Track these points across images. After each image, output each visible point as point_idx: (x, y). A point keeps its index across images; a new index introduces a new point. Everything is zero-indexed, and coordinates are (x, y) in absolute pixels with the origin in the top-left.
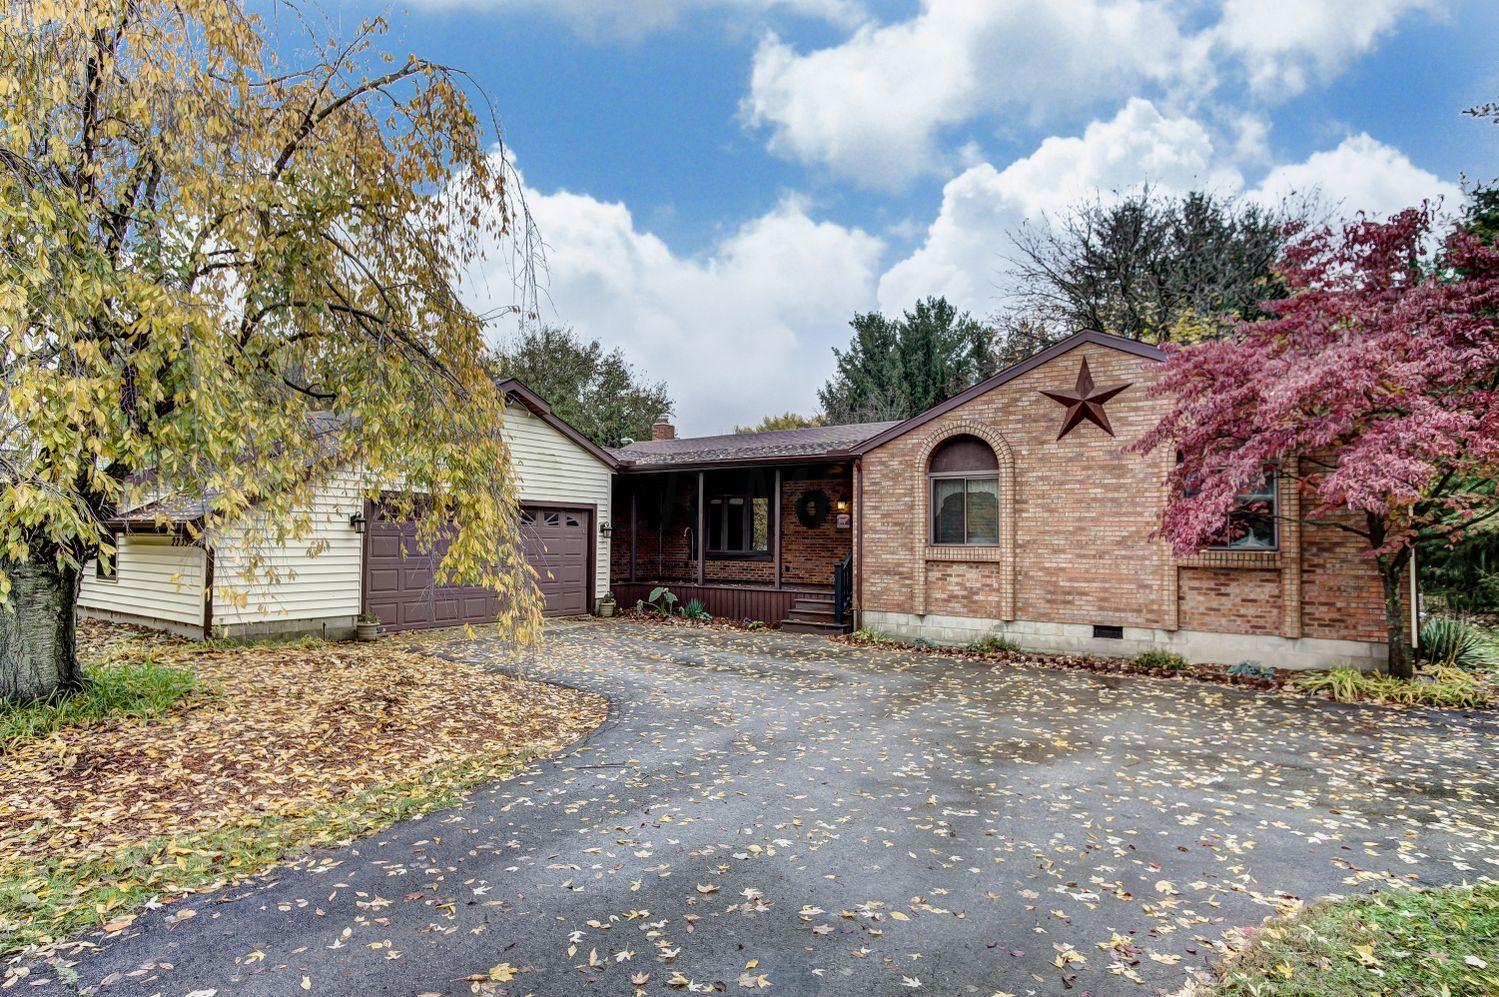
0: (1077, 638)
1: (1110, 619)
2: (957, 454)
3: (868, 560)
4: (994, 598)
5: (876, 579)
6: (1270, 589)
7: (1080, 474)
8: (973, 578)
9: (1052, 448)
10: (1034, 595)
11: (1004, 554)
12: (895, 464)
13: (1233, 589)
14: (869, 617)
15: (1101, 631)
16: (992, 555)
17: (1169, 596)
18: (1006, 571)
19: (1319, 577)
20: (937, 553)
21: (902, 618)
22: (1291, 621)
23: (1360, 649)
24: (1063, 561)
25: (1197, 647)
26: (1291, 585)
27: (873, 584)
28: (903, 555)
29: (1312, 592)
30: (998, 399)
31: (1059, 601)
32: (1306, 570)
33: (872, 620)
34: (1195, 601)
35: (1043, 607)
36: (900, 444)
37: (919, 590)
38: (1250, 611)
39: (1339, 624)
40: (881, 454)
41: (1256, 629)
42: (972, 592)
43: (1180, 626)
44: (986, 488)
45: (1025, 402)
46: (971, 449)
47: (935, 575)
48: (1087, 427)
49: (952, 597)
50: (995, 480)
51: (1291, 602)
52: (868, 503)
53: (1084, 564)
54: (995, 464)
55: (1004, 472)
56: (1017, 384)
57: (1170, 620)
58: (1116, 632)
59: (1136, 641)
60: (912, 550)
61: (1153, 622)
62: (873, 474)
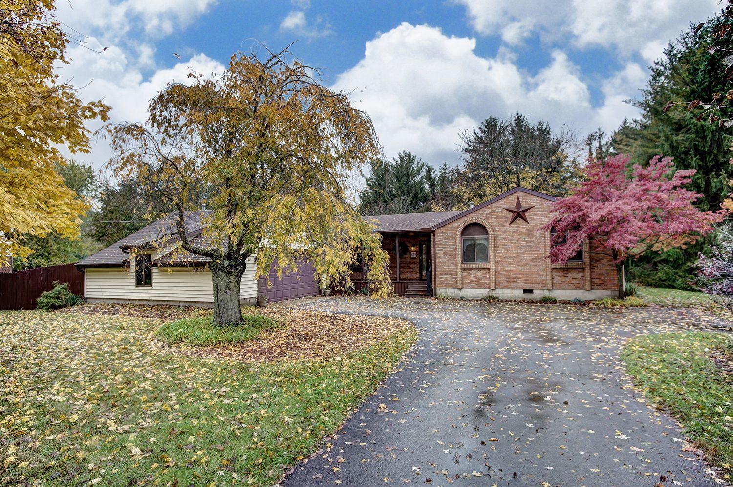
0: (518, 294)
1: (528, 287)
2: (472, 229)
3: (438, 269)
4: (487, 281)
5: (442, 276)
6: (581, 274)
7: (518, 237)
8: (480, 274)
9: (507, 228)
10: (502, 279)
11: (491, 265)
12: (448, 233)
13: (569, 275)
14: (439, 291)
15: (526, 291)
16: (487, 266)
17: (549, 278)
18: (492, 271)
19: (596, 270)
20: (466, 266)
21: (453, 290)
22: (588, 284)
23: (608, 292)
24: (512, 267)
25: (559, 294)
26: (587, 273)
27: (440, 278)
28: (452, 267)
29: (594, 275)
30: (488, 210)
31: (511, 282)
32: (592, 268)
33: (441, 291)
34: (557, 279)
35: (505, 284)
36: (450, 226)
37: (459, 279)
38: (575, 282)
39: (602, 285)
40: (443, 230)
41: (577, 288)
42: (479, 279)
43: (553, 288)
44: (482, 242)
45: (497, 211)
46: (477, 228)
47: (465, 274)
48: (520, 220)
49: (472, 282)
50: (487, 239)
51: (588, 278)
52: (438, 248)
53: (520, 268)
54: (487, 233)
55: (491, 236)
56: (494, 205)
57: (550, 286)
58: (531, 291)
59: (538, 294)
60: (456, 265)
61: (544, 287)
62: (440, 236)
